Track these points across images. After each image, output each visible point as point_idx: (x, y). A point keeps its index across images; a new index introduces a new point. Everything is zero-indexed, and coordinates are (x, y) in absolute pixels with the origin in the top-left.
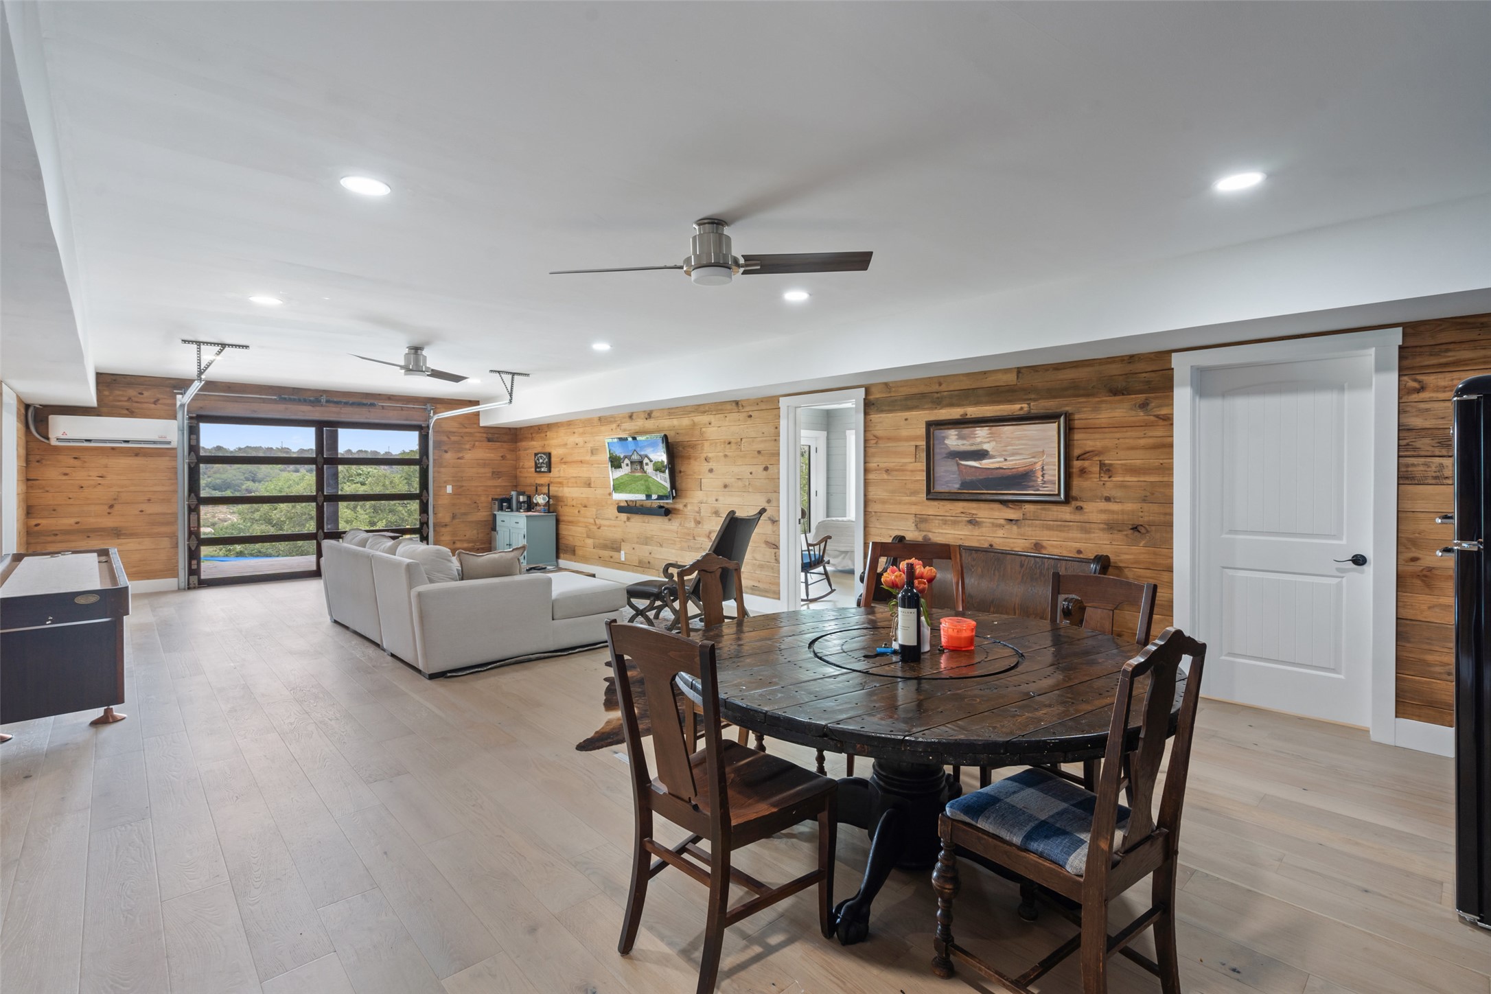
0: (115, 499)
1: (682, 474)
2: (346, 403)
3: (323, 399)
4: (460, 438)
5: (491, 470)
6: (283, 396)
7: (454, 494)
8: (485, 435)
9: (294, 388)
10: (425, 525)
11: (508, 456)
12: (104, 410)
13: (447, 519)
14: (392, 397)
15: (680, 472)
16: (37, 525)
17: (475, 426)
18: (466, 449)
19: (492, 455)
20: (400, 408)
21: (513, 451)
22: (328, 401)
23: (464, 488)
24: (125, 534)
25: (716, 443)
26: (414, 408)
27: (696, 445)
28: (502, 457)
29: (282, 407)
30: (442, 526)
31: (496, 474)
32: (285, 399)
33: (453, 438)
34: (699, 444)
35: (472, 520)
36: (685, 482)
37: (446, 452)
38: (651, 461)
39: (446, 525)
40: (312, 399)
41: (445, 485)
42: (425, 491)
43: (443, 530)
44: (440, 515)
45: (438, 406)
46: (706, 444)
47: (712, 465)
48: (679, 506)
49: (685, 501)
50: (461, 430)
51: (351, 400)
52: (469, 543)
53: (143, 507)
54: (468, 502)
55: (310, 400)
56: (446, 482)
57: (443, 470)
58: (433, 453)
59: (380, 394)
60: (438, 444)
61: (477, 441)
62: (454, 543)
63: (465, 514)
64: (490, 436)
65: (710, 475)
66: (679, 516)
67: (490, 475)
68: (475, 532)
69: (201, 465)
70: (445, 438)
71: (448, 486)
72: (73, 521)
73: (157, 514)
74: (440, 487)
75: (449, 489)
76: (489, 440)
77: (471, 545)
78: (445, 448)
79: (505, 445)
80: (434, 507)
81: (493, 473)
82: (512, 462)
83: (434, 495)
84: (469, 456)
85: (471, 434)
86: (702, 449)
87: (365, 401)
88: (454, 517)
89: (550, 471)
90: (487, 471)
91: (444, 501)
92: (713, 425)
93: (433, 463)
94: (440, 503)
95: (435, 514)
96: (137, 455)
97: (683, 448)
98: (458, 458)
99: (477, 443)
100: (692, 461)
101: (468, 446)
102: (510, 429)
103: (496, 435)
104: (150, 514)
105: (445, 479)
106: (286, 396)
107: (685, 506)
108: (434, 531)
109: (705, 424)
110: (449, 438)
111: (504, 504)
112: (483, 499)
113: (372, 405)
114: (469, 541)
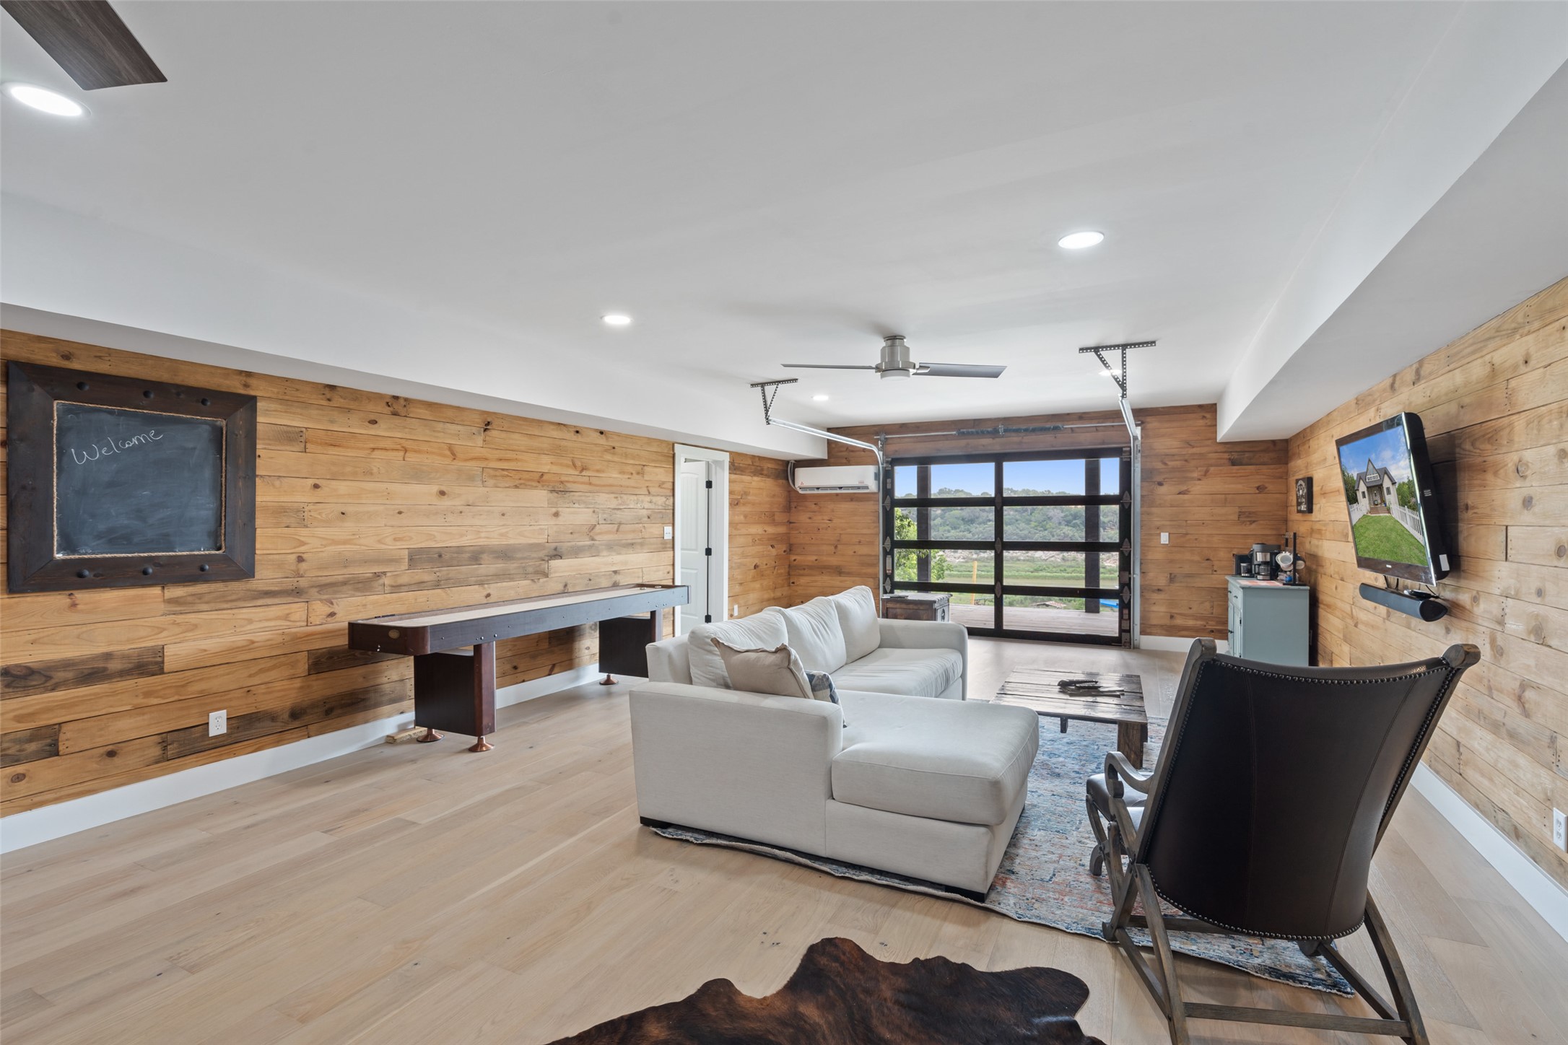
0: (838, 540)
1: (1470, 512)
2: (1026, 430)
3: (1001, 428)
4: (1184, 462)
5: (1237, 510)
6: (962, 430)
7: (1174, 546)
8: (1226, 456)
9: (975, 420)
10: (1126, 587)
11: (1270, 487)
12: (832, 460)
13: (1162, 581)
14: (1084, 416)
15: (1467, 507)
16: (795, 560)
17: (1209, 442)
18: (1193, 479)
19: (1240, 486)
20: (1095, 429)
21: (1281, 478)
22: (1005, 431)
23: (1188, 537)
24: (844, 573)
25: (1540, 417)
26: (1113, 426)
27: (1497, 431)
28: (1258, 488)
29: (963, 442)
30: (1153, 591)
31: (1246, 516)
32: (963, 433)
33: (1171, 464)
34: (1502, 429)
35: (1200, 585)
36: (1475, 539)
37: (1160, 484)
38: (1394, 483)
39: (1159, 590)
40: (989, 429)
41: (1158, 532)
42: (1126, 540)
43: (1155, 596)
44: (1151, 575)
45: (1149, 419)
46: (1519, 423)
47: (1531, 486)
48: (1464, 598)
49: (1475, 585)
50: (1184, 452)
51: (1031, 426)
52: (1196, 620)
53: (857, 548)
54: (1196, 558)
55: (988, 432)
56: (1160, 529)
57: (1154, 510)
58: (1142, 487)
59: (1068, 414)
60: (1147, 475)
61: (1212, 465)
62: (1172, 617)
63: (1189, 576)
64: (1235, 456)
65: (1527, 517)
66: (1464, 624)
67: (1235, 517)
68: (1207, 605)
69: (896, 509)
70: (1159, 466)
71: (1162, 534)
72: (815, 558)
73: (865, 555)
74: (1151, 535)
75: (1164, 538)
76: (1233, 463)
77: (1199, 623)
78: (1159, 479)
79: (1265, 469)
80: (1141, 564)
81: (1241, 514)
82: (1278, 496)
83: (1142, 546)
84: (1198, 488)
85: (1201, 456)
86: (1511, 441)
87: (1048, 425)
88: (1172, 579)
89: (1310, 510)
90: (1231, 512)
91: (1156, 555)
92: (1532, 363)
93: (1141, 500)
94: (1149, 557)
95: (1143, 573)
96: (852, 500)
97: (1473, 444)
98: (1180, 493)
99: (1212, 469)
100: (1489, 477)
101: (1195, 475)
102: (1274, 442)
103: (1247, 455)
104: (860, 555)
105: (1158, 524)
106: (965, 430)
107: (1475, 599)
108: (1142, 596)
109: (1516, 367)
110: (1165, 464)
111: (1242, 564)
112: (1222, 554)
113: (1056, 428)
114: (1196, 618)
